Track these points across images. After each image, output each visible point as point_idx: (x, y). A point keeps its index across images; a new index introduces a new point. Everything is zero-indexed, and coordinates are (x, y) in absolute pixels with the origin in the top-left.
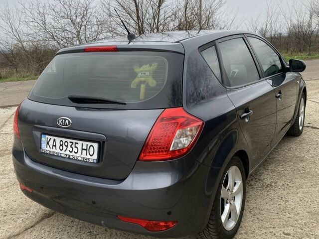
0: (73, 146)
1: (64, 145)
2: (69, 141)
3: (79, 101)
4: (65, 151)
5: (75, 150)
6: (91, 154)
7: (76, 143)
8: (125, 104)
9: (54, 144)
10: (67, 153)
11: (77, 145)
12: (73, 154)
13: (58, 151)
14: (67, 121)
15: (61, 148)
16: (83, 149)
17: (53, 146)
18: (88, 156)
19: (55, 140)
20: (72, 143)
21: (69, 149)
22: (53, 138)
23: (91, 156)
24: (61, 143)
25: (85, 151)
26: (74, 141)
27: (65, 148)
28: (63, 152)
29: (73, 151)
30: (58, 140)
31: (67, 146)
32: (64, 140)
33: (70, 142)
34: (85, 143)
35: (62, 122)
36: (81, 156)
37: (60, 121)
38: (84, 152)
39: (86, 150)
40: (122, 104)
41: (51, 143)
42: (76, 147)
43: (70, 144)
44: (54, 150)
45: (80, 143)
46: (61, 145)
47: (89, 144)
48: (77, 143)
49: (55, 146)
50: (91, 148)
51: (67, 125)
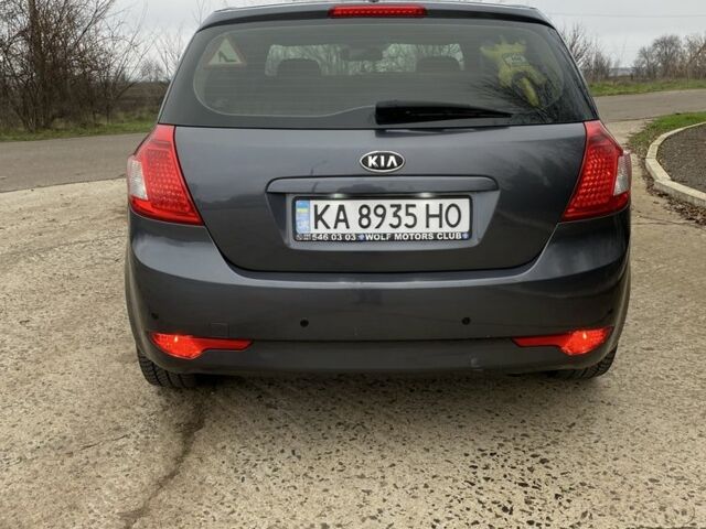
0: (402, 213)
1: (372, 216)
2: (387, 203)
4: (378, 227)
5: (410, 221)
6: (453, 223)
7: (408, 206)
9: (342, 217)
10: (385, 229)
11: (411, 210)
12: (402, 229)
13: (355, 229)
14: (392, 159)
15: (365, 222)
16: (429, 216)
17: (338, 220)
18: (446, 228)
19: (341, 208)
20: (399, 207)
21: (390, 219)
22: (335, 204)
23: (453, 226)
24: (365, 211)
25: (437, 219)
26: (403, 203)
27: (375, 220)
28: (370, 230)
29: (403, 224)
30: (354, 205)
31: (383, 216)
32: (374, 203)
33: (392, 206)
34: (434, 203)
35: (378, 161)
36: (427, 230)
37: (372, 160)
38: (434, 222)
39: (439, 216)
41: (330, 217)
42: (408, 214)
43: (390, 211)
44: (340, 229)
45: (421, 203)
46: (364, 216)
47: (446, 203)
48: (414, 206)
49: (345, 220)
50: (453, 210)
51: (392, 167)
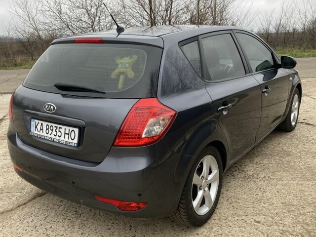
0: (57, 130)
1: (49, 129)
2: (54, 125)
3: (65, 89)
4: (51, 134)
5: (59, 134)
6: (73, 138)
7: (60, 128)
8: (104, 93)
10: (52, 136)
12: (57, 137)
13: (45, 134)
14: (52, 107)
15: (47, 131)
16: (65, 133)
17: (41, 129)
18: (70, 140)
19: (42, 124)
20: (57, 127)
21: (54, 133)
22: (40, 122)
23: (73, 140)
24: (48, 127)
26: (59, 126)
27: (50, 132)
28: (49, 135)
29: (57, 135)
30: (45, 124)
31: (52, 130)
32: (50, 124)
33: (55, 127)
34: (67, 128)
35: (48, 107)
36: (64, 139)
37: (46, 107)
38: (67, 136)
39: (68, 134)
40: (102, 93)
41: (39, 127)
42: (59, 131)
43: (55, 128)
44: (41, 133)
45: (63, 127)
46: (47, 129)
47: (71, 129)
48: (61, 128)
49: (42, 130)
50: (73, 132)
51: (52, 111)
